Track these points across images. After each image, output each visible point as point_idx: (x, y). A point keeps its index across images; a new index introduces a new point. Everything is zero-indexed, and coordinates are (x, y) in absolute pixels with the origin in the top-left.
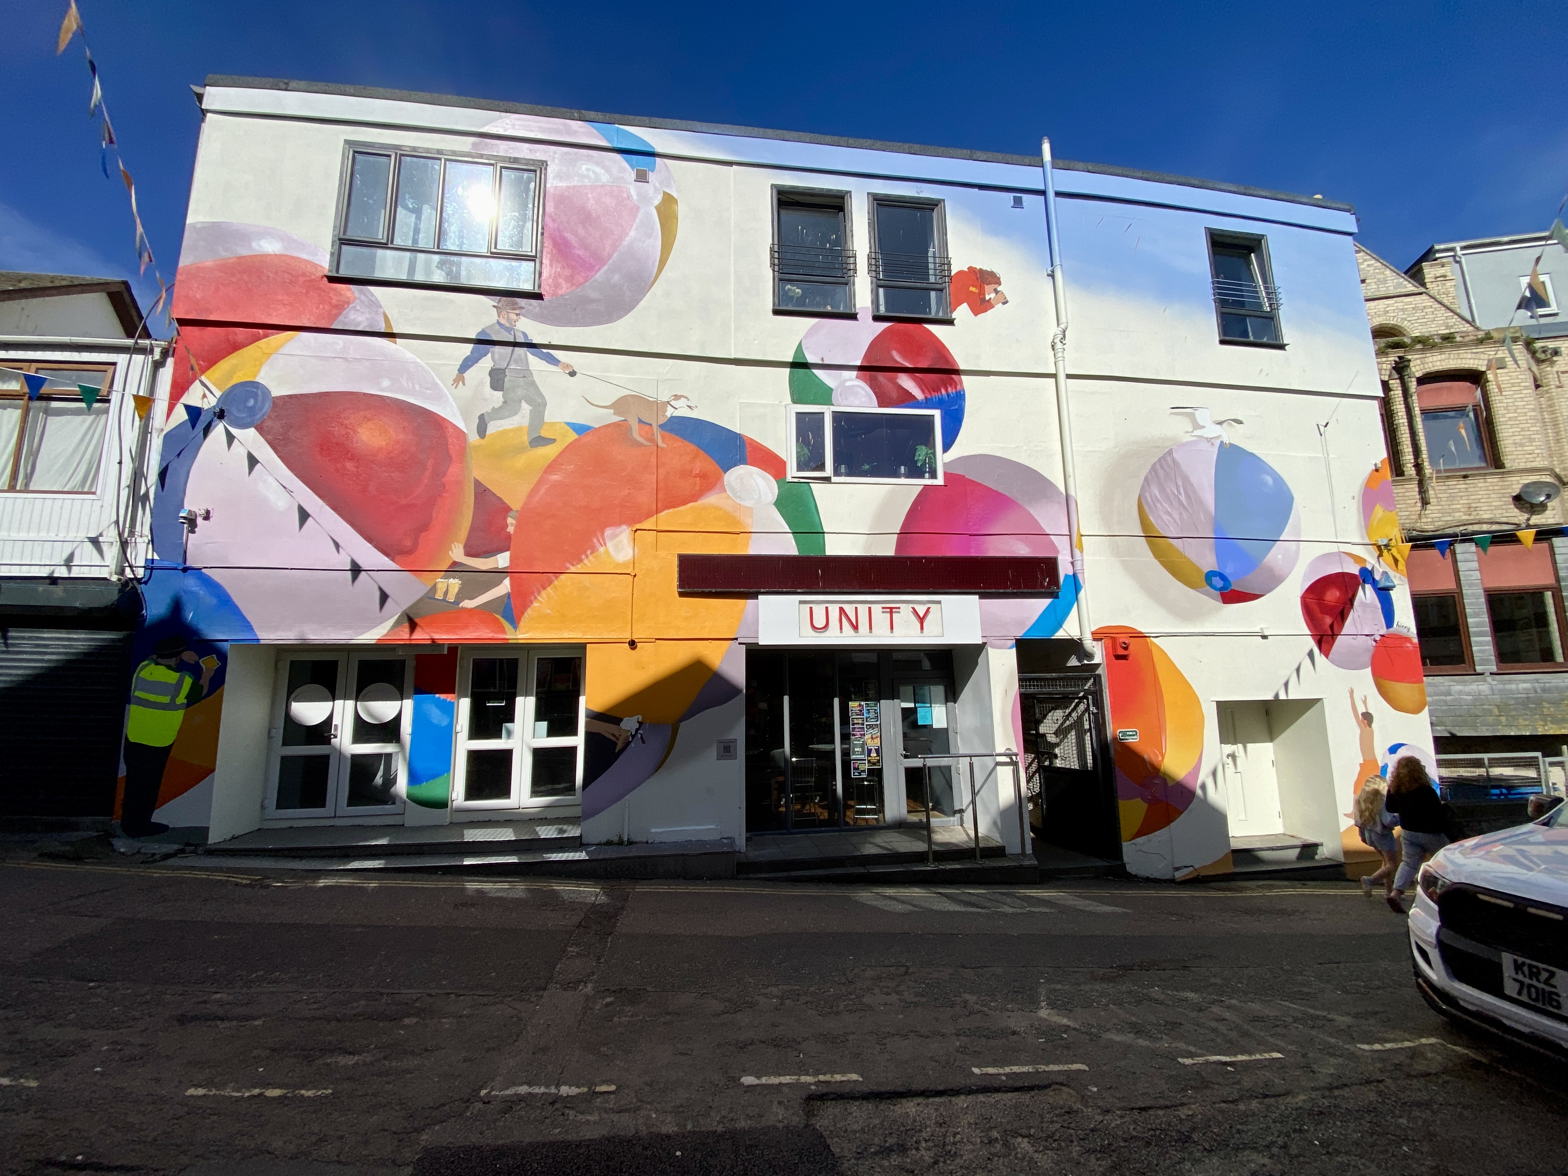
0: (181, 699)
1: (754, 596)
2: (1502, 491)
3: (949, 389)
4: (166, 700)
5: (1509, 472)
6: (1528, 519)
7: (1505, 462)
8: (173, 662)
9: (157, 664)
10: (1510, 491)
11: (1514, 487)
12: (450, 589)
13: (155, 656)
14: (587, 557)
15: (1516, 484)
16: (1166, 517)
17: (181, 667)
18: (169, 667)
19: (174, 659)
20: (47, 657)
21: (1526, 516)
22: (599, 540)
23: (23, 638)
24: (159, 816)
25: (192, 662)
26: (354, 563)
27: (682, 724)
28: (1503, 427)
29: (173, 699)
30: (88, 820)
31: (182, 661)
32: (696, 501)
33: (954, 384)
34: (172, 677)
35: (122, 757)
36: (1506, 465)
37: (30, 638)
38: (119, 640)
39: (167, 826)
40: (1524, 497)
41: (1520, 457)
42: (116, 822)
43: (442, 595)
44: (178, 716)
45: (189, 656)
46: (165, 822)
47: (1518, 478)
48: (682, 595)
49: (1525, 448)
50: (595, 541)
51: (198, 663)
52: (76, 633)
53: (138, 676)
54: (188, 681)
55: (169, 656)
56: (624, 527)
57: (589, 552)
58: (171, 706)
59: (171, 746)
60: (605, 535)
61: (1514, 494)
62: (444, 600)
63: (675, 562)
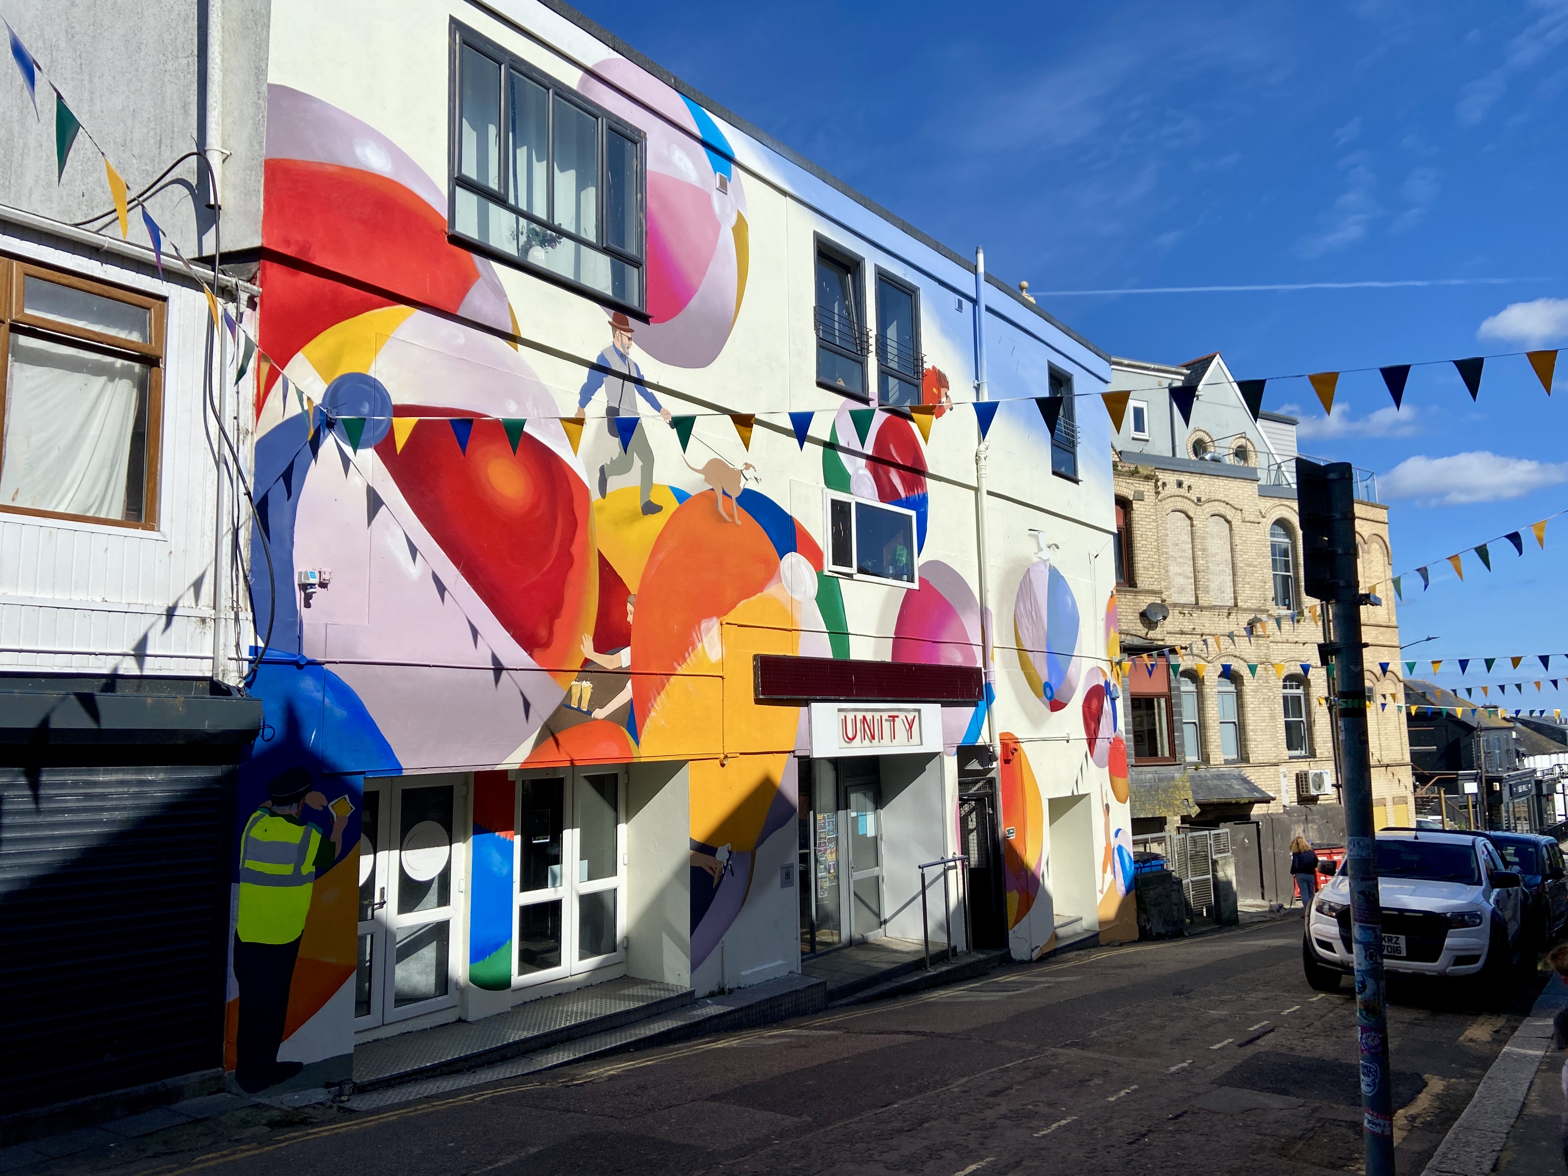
0: (308, 868)
1: (806, 703)
2: (1134, 607)
3: (919, 490)
4: (287, 869)
5: (1140, 592)
6: (1147, 634)
7: (1137, 582)
8: (293, 810)
9: (273, 814)
10: (1138, 608)
11: (1141, 604)
12: (583, 695)
13: (269, 803)
14: (689, 655)
15: (1145, 602)
16: (1026, 631)
17: (305, 818)
18: (289, 819)
19: (295, 805)
20: (105, 816)
21: (1146, 630)
22: (697, 635)
23: (63, 785)
24: (287, 1052)
25: (321, 809)
26: (495, 659)
27: (758, 850)
28: (1138, 552)
29: (297, 869)
30: (195, 1077)
31: (306, 807)
32: (762, 591)
33: (922, 485)
34: (292, 833)
35: (231, 969)
36: (1139, 585)
37: (75, 784)
38: (216, 780)
39: (300, 1064)
40: (1148, 614)
41: (1146, 579)
42: (229, 1073)
43: (577, 702)
44: (303, 894)
45: (315, 800)
46: (296, 1060)
47: (1144, 597)
48: (758, 701)
49: (1150, 573)
50: (695, 635)
51: (326, 808)
52: (151, 772)
53: (247, 836)
54: (316, 838)
55: (287, 802)
56: (715, 619)
57: (690, 649)
58: (295, 880)
59: (298, 940)
60: (702, 628)
61: (1141, 611)
62: (579, 709)
63: (750, 664)
